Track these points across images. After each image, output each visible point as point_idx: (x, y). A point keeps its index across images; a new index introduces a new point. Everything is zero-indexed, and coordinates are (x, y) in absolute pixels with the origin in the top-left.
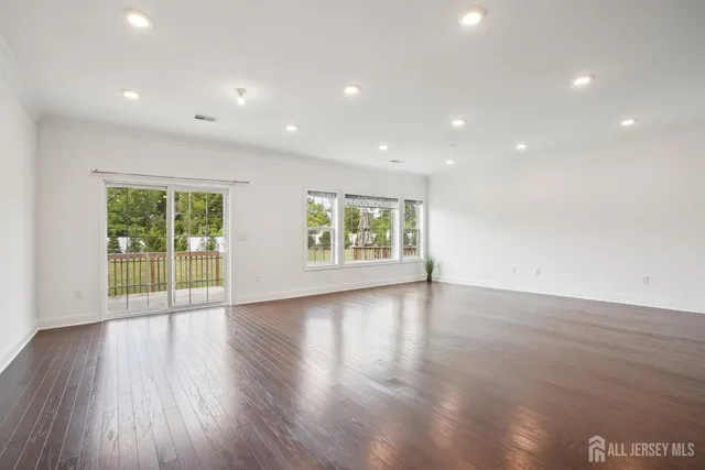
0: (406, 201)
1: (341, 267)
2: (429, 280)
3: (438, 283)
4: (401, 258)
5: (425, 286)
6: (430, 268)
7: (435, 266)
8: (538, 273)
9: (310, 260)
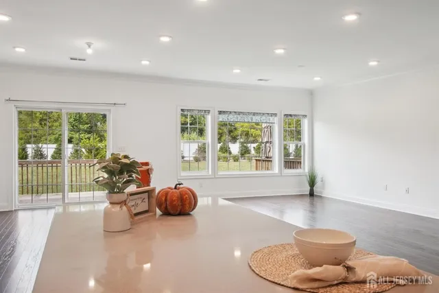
0: (285, 115)
1: (215, 177)
2: (312, 194)
3: (321, 197)
4: (280, 170)
5: (308, 200)
6: (312, 183)
7: (318, 180)
8: (407, 191)
9: (184, 170)
